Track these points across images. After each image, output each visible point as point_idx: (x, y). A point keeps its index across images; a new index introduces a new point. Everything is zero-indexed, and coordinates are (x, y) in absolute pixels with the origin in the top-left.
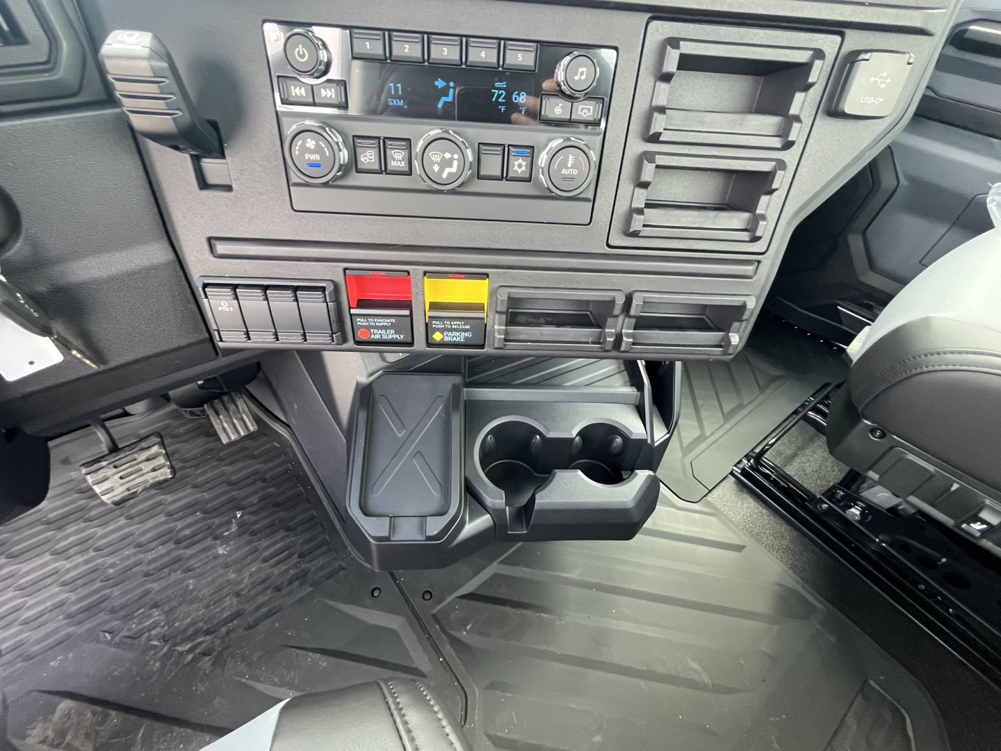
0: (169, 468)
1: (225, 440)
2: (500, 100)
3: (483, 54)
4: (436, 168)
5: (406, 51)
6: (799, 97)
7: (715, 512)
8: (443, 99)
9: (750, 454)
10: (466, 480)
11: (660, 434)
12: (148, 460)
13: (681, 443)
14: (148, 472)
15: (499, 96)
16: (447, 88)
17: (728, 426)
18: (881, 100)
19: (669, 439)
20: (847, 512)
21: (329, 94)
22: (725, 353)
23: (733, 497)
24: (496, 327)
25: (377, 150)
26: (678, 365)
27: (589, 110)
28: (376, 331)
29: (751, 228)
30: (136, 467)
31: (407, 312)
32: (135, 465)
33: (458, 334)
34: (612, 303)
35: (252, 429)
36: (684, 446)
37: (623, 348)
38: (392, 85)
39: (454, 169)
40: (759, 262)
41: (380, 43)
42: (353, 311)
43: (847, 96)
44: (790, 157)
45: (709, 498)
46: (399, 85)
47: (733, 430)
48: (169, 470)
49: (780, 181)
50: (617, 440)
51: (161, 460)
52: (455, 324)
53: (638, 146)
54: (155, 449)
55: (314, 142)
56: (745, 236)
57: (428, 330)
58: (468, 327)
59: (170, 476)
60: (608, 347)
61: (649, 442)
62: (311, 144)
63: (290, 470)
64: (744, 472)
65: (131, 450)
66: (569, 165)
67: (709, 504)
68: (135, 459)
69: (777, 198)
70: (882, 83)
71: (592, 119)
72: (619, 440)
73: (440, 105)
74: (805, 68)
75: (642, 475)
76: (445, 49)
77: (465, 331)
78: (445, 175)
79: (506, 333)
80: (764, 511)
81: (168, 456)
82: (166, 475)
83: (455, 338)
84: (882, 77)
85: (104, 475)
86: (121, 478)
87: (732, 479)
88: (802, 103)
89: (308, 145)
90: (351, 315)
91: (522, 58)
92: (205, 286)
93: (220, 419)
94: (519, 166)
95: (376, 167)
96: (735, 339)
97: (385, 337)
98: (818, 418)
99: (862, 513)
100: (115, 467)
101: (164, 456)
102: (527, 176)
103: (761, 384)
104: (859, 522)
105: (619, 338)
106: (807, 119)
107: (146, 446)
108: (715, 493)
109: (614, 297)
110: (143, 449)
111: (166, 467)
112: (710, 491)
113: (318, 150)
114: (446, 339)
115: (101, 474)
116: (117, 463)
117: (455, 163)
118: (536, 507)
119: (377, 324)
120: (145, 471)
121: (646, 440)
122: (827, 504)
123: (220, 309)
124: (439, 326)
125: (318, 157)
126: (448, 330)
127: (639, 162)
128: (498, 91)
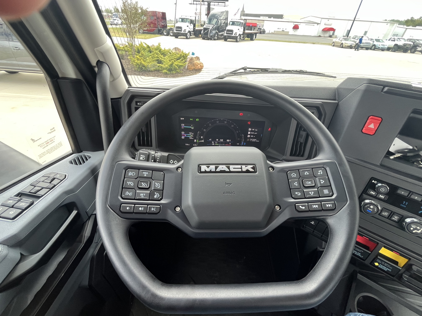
4: (412, 229)
5: (416, 198)
21: (382, 197)
24: (404, 275)
25: (390, 214)
28: (354, 250)
33: (385, 268)
38: (404, 202)
39: (418, 232)
41: (407, 194)
46: (407, 203)
52: (386, 264)
55: (373, 207)
57: (374, 260)
58: (391, 268)
77: (389, 268)
78: (414, 232)
83: (383, 268)
89: (370, 207)
95: (387, 217)
97: (356, 254)
114: (379, 266)
119: (356, 249)
123: (311, 222)
124: (379, 262)
125: (372, 210)
126: (382, 265)
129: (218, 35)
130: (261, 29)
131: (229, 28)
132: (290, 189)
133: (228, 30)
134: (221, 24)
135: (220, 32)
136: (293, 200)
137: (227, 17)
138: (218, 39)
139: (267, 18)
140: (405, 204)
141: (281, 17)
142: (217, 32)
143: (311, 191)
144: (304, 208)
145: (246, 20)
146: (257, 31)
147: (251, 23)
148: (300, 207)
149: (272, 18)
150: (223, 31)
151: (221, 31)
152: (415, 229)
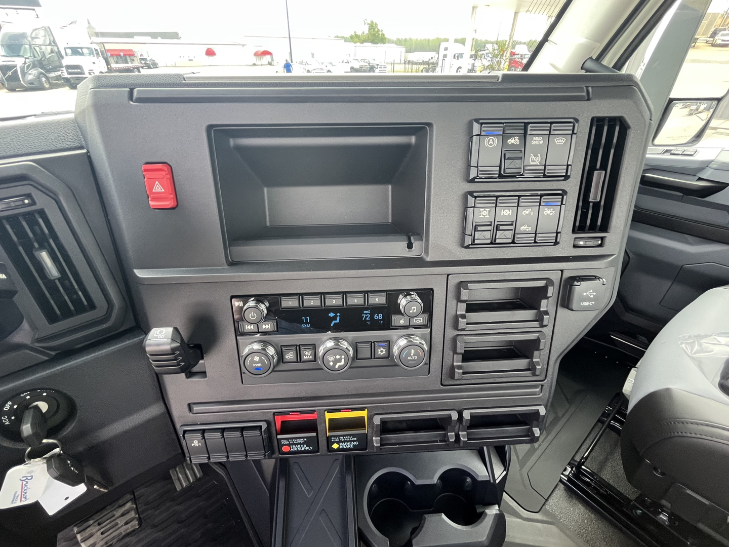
0: (137, 521)
1: (178, 488)
2: (367, 319)
3: (356, 301)
4: (331, 364)
5: (312, 303)
6: (545, 301)
7: (552, 521)
8: (334, 322)
9: (571, 462)
10: (359, 529)
11: (499, 472)
12: (123, 515)
13: (518, 457)
14: (122, 526)
15: (366, 317)
16: (336, 316)
17: (550, 438)
18: (593, 303)
19: (506, 475)
20: (658, 517)
21: (267, 326)
23: (566, 505)
24: (374, 438)
25: (295, 352)
27: (420, 320)
28: (294, 446)
29: (532, 367)
30: (113, 523)
31: (314, 434)
32: (113, 521)
33: (349, 443)
34: (449, 418)
35: (198, 476)
36: (520, 458)
38: (304, 318)
39: (342, 363)
40: (542, 386)
41: (297, 302)
42: (279, 437)
43: (573, 296)
44: (547, 330)
45: (547, 507)
46: (308, 318)
47: (554, 442)
48: (137, 522)
49: (544, 343)
50: (468, 480)
51: (133, 514)
52: (346, 438)
53: (451, 333)
54: (129, 505)
55: (258, 358)
57: (329, 442)
58: (356, 439)
59: (138, 527)
60: (451, 445)
61: (492, 481)
62: (257, 359)
63: (225, 505)
64: (569, 480)
65: (112, 507)
66: (412, 355)
67: (548, 514)
68: (114, 516)
69: (545, 351)
70: (590, 295)
71: (423, 324)
72: (469, 480)
73: (332, 325)
74: (544, 289)
76: (334, 301)
77: (353, 441)
78: (337, 367)
79: (381, 440)
80: (593, 516)
81: (137, 511)
82: (135, 526)
83: (347, 446)
84: (590, 293)
85: (90, 532)
86: (102, 533)
87: (561, 486)
88: (547, 305)
89: (255, 359)
90: (277, 439)
91: (379, 300)
92: (185, 432)
93: (176, 471)
94: (381, 351)
95: (295, 360)
96: (537, 431)
97: (299, 449)
98: (617, 425)
99: (669, 518)
100: (99, 524)
101: (135, 510)
102: (387, 355)
103: (569, 398)
104: (669, 526)
105: (458, 437)
106: (552, 312)
107: (122, 504)
108: (550, 501)
109: (450, 415)
110: (120, 506)
111: (135, 520)
112: (547, 500)
113: (261, 361)
114: (341, 447)
115: (88, 531)
116: (100, 521)
117: (343, 360)
119: (295, 442)
120: (120, 526)
121: (490, 480)
122: (640, 510)
123: (193, 445)
124: (336, 440)
126: (342, 442)
127: (454, 340)
128: (366, 315)
129: (47, 78)
130: (145, 60)
131: (67, 61)
133: (68, 67)
134: (44, 55)
135: (49, 71)
137: (52, 39)
138: (53, 86)
139: (148, 39)
140: (306, 323)
141: (175, 36)
142: (42, 73)
145: (103, 43)
146: (139, 64)
147: (121, 51)
149: (159, 38)
150: (58, 67)
151: (50, 69)
152: (336, 361)
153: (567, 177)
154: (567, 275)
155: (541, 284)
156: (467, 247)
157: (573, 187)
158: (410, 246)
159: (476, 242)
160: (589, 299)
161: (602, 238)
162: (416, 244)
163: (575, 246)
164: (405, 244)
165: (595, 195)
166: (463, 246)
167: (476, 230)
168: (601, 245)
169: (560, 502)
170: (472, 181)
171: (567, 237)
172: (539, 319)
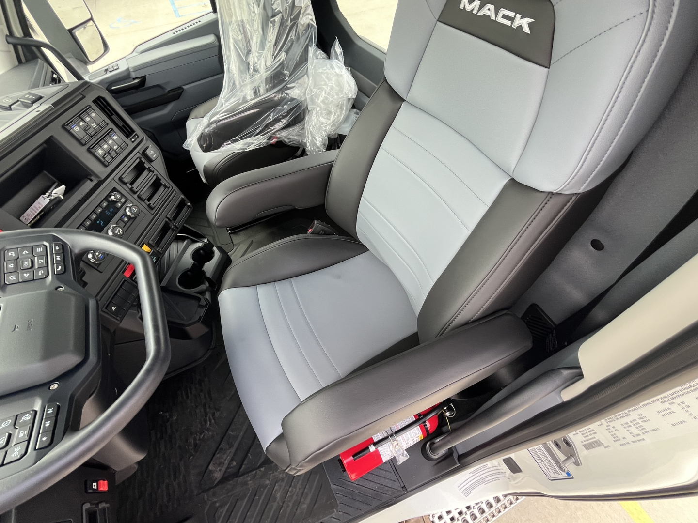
3: (99, 210)
4: (119, 234)
6: (145, 165)
7: (239, 244)
11: (206, 241)
16: (100, 222)
18: (156, 154)
19: (208, 239)
22: (191, 208)
26: (185, 225)
27: (123, 199)
29: (166, 187)
34: (166, 222)
37: (178, 227)
39: (121, 230)
40: (174, 190)
41: (83, 227)
44: (156, 172)
45: (234, 243)
46: (92, 230)
49: (160, 177)
53: (136, 196)
56: (167, 189)
60: (176, 229)
62: (97, 254)
66: (135, 210)
67: (236, 244)
69: (162, 179)
73: (103, 224)
74: (141, 162)
75: (215, 248)
76: (93, 216)
84: (152, 152)
87: (232, 235)
88: (147, 165)
91: (105, 204)
94: (126, 219)
96: (189, 204)
102: (129, 218)
105: (175, 226)
106: (150, 166)
112: (232, 242)
118: (211, 277)
121: (205, 244)
125: (101, 255)
127: (139, 197)
128: (108, 213)
132: (34, 280)
136: (50, 277)
143: (38, 261)
144: (60, 267)
148: (58, 270)
152: (119, 231)
153: (107, 124)
154: (141, 152)
155: (138, 160)
156: (108, 166)
157: (111, 125)
158: (91, 180)
159: (109, 161)
160: (154, 154)
161: (136, 134)
162: (92, 178)
163: (133, 142)
164: (89, 181)
165: (121, 124)
166: (106, 166)
167: (104, 158)
168: (138, 137)
169: (236, 239)
170: (85, 144)
171: (128, 141)
172: (150, 171)
